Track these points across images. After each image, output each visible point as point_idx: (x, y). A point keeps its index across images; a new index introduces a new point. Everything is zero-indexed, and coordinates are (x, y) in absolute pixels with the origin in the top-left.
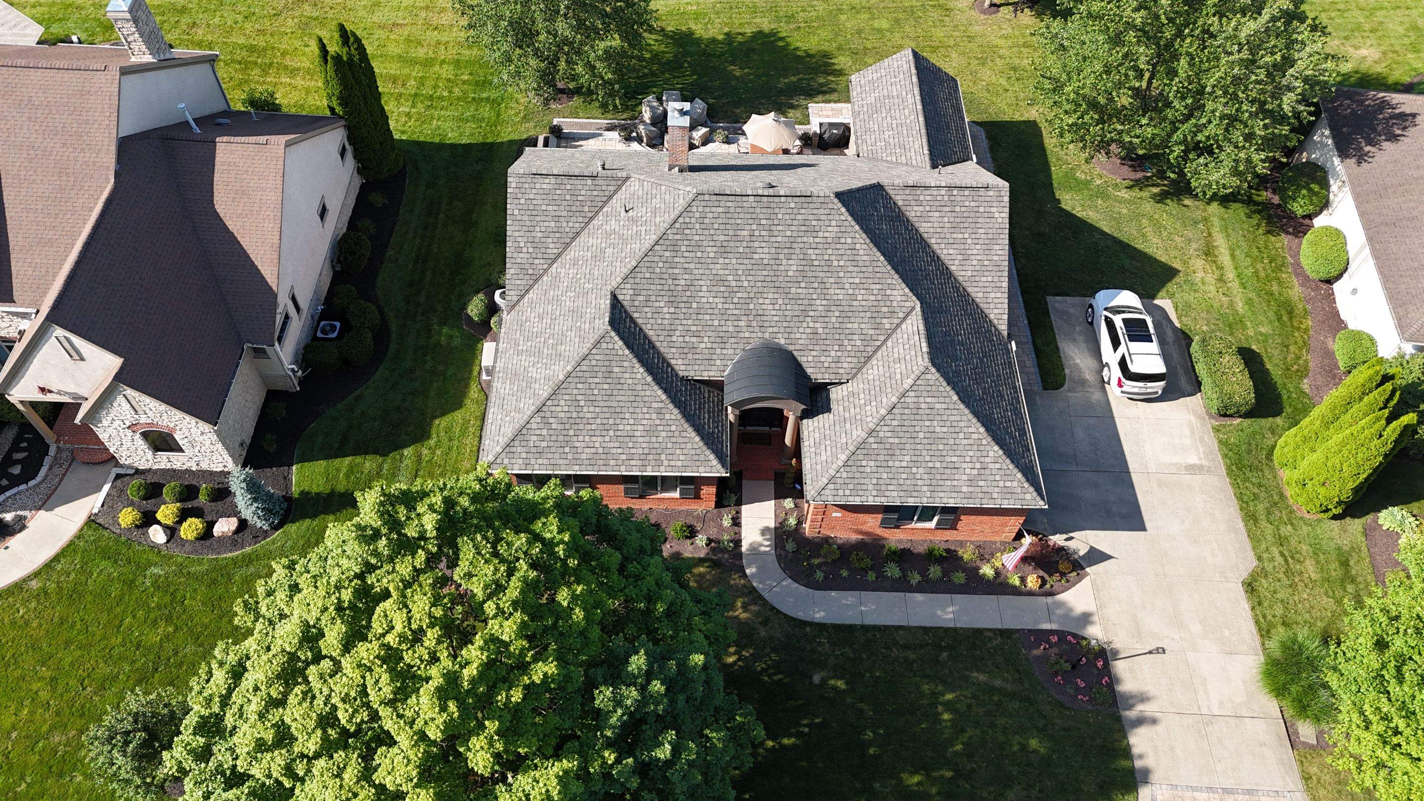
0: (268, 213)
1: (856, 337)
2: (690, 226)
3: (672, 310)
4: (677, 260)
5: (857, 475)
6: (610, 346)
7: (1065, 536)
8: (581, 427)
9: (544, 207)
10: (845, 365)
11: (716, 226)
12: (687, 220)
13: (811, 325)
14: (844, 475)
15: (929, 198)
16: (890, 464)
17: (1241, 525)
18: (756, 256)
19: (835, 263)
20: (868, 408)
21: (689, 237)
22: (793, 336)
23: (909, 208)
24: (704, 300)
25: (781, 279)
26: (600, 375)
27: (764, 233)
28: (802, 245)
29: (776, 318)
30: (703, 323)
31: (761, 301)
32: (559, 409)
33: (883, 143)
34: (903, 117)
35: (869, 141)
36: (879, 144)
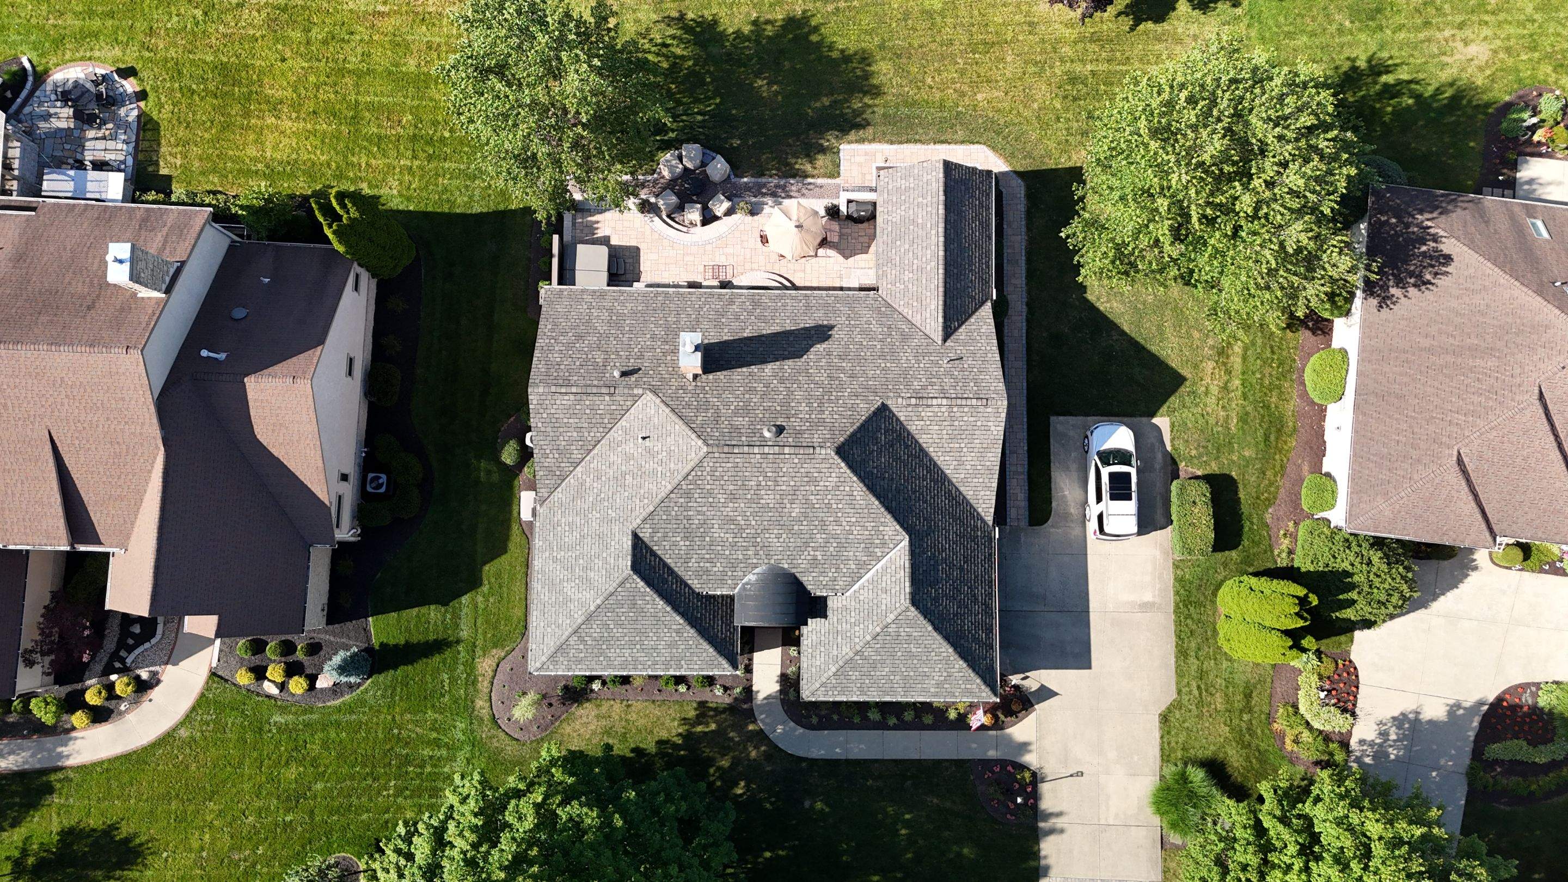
0: (308, 442)
1: (851, 562)
2: (702, 478)
3: (688, 543)
4: (690, 504)
5: (845, 681)
6: (634, 585)
7: (1022, 676)
8: (612, 643)
9: (566, 420)
10: (841, 583)
11: (726, 478)
12: (699, 473)
13: (812, 553)
14: (834, 681)
15: (931, 414)
16: (872, 673)
17: (1173, 660)
18: (762, 501)
19: (834, 506)
20: (857, 628)
21: (701, 487)
22: (795, 562)
23: (910, 423)
24: (716, 535)
25: (785, 519)
26: (626, 606)
27: (769, 483)
28: (804, 493)
29: (780, 549)
30: (716, 552)
31: (767, 536)
32: (592, 631)
33: (902, 287)
34: (924, 259)
35: (889, 276)
36: (898, 285)
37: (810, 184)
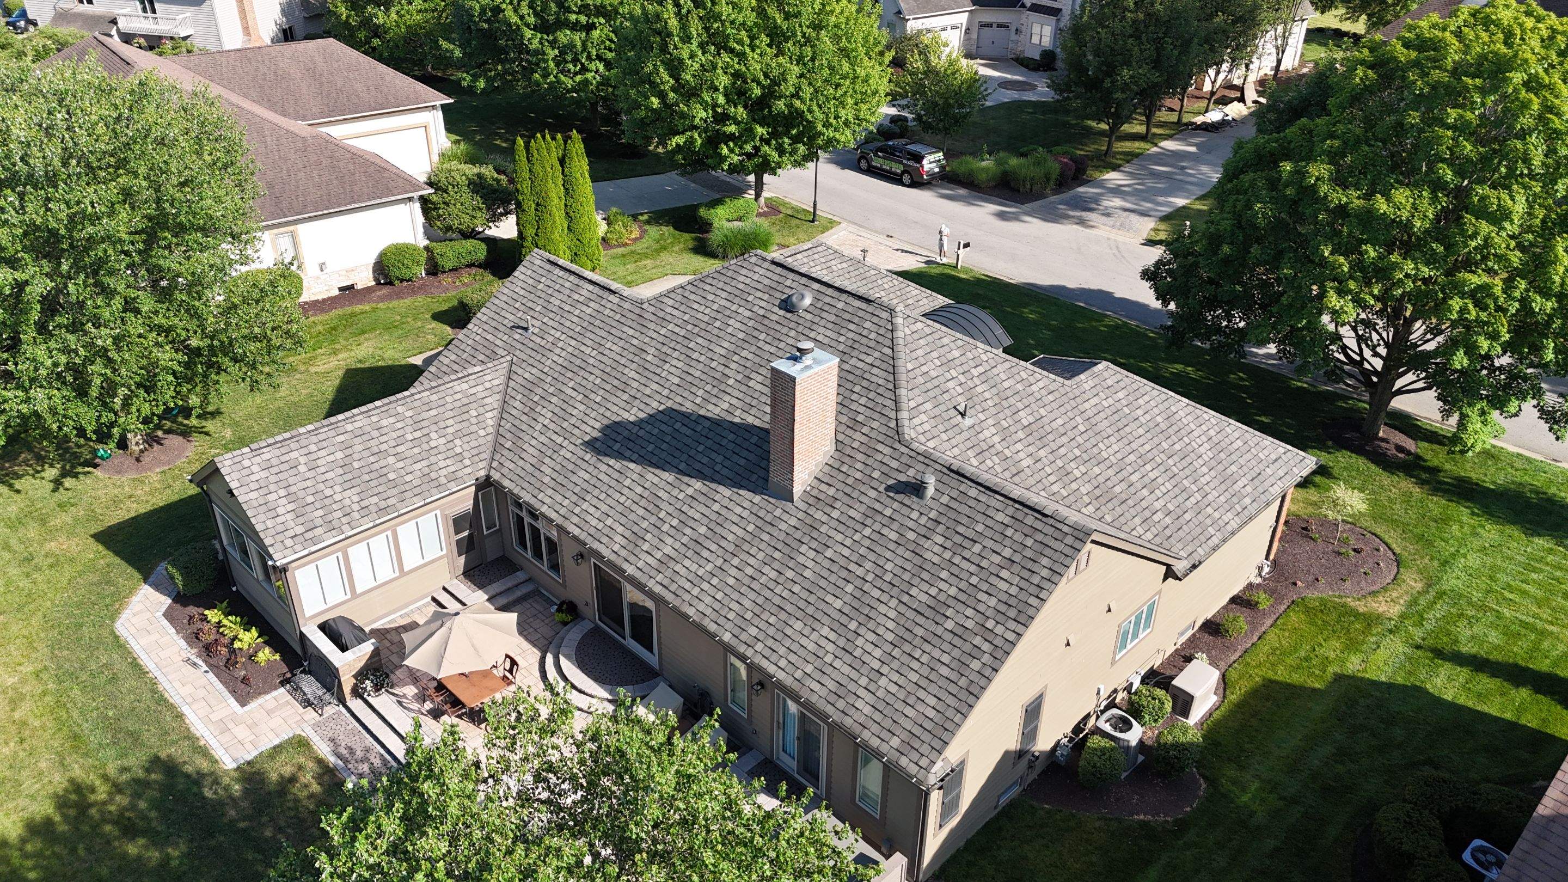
33: (458, 442)
34: (399, 425)
35: (452, 469)
36: (458, 450)
37: (339, 756)
